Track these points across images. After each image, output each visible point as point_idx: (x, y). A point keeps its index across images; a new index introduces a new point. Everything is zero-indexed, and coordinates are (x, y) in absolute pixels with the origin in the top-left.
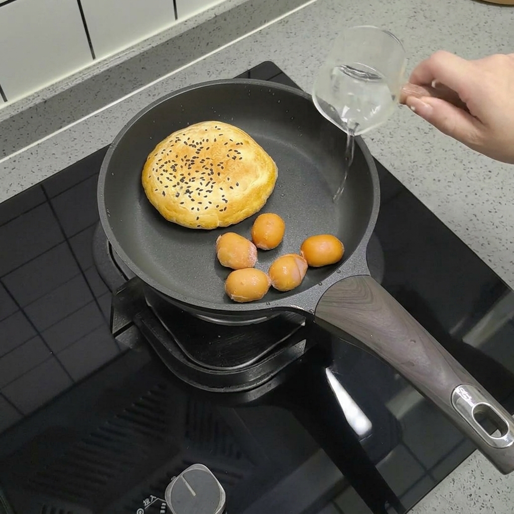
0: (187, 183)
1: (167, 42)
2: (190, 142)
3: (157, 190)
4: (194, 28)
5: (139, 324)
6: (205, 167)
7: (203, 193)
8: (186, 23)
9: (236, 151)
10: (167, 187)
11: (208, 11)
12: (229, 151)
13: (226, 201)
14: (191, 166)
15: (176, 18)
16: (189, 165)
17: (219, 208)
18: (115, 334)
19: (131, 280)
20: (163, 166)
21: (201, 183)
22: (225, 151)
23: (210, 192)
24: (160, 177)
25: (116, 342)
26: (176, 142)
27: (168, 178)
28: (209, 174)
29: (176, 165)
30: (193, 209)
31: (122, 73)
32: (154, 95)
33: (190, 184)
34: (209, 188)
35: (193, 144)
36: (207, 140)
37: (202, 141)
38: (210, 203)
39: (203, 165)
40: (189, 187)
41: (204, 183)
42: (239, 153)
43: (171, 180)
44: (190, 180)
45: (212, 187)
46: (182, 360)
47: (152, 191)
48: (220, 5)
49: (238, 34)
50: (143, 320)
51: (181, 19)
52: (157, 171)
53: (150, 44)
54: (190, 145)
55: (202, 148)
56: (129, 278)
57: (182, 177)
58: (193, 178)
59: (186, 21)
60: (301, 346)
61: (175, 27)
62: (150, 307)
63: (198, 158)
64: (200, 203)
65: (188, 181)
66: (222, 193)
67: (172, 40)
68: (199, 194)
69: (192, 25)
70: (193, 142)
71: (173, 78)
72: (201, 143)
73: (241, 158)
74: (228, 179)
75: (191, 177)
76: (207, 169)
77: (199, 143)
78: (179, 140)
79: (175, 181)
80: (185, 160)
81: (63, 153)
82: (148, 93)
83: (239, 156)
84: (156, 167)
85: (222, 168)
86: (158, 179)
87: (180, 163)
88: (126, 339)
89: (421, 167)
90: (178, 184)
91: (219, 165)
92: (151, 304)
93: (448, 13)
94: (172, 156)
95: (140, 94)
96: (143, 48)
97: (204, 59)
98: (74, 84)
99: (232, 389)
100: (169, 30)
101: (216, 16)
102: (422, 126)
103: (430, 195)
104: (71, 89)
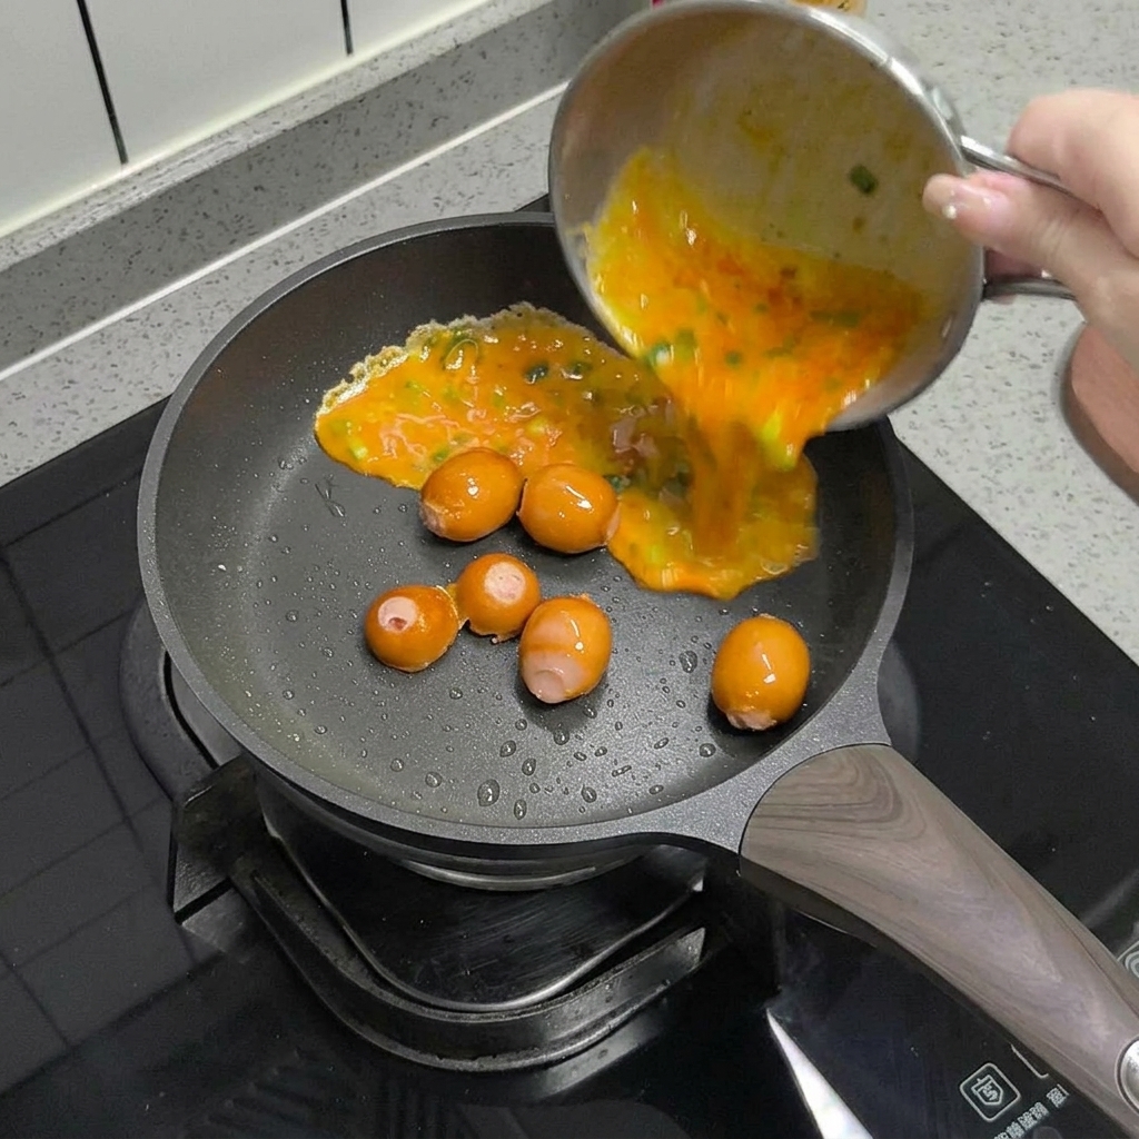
1: (323, 119)
4: (395, 79)
5: (248, 888)
8: (376, 65)
11: (435, 31)
15: (349, 50)
18: (179, 912)
19: (224, 766)
25: (183, 934)
31: (201, 201)
32: (287, 263)
46: (365, 983)
48: (468, 16)
50: (258, 876)
51: (363, 54)
56: (220, 762)
59: (376, 60)
60: (692, 944)
61: (348, 74)
62: (274, 840)
67: (339, 111)
69: (390, 70)
81: (40, 422)
82: (274, 256)
88: (210, 928)
89: (1019, 459)
92: (280, 833)
93: (1096, 39)
95: (251, 259)
96: (255, 132)
98: (68, 232)
99: (502, 1064)
100: (328, 82)
101: (458, 46)
102: (1024, 347)
103: (1044, 535)
104: (61, 247)
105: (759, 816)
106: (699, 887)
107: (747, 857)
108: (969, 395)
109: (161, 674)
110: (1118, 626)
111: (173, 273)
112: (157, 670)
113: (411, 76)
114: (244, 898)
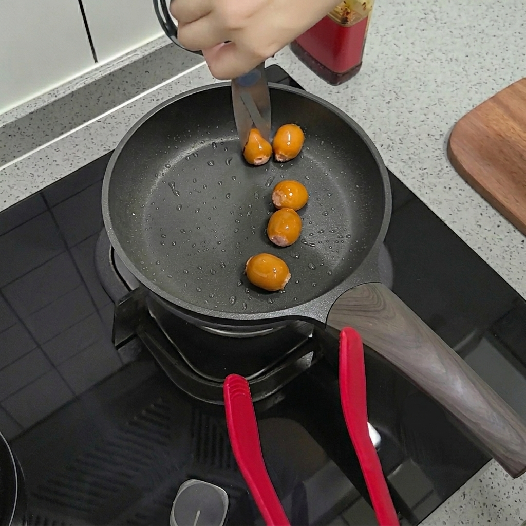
5: (141, 336)
18: (117, 346)
19: (134, 290)
25: (118, 354)
31: (125, 77)
32: (157, 100)
50: (146, 332)
53: (154, 47)
56: (132, 289)
60: (308, 358)
62: (153, 319)
71: (177, 82)
81: (64, 160)
82: (152, 97)
89: (431, 174)
92: (155, 316)
96: (146, 51)
98: (75, 88)
102: (433, 132)
103: (440, 203)
104: (73, 94)
106: (311, 336)
107: (329, 325)
108: (412, 150)
109: (110, 255)
110: (468, 237)
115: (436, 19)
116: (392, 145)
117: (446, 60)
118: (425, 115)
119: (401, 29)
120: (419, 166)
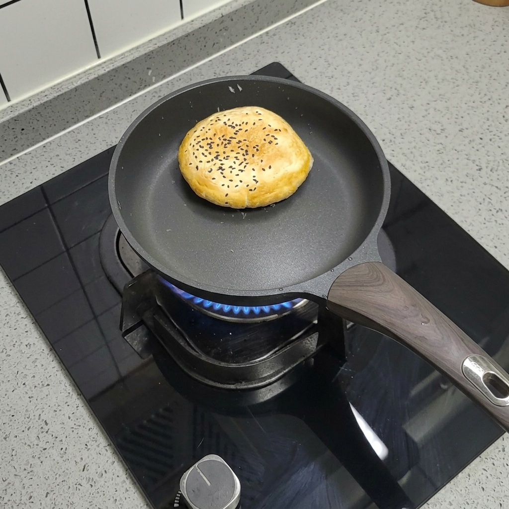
0: (220, 160)
1: (173, 43)
2: (229, 123)
3: (191, 164)
4: (200, 28)
6: (241, 148)
7: (235, 172)
8: (193, 23)
9: (273, 136)
10: (201, 162)
11: (214, 11)
12: (267, 135)
13: (257, 182)
14: (227, 145)
15: (182, 17)
16: (226, 144)
17: (249, 188)
20: (200, 142)
21: (235, 163)
22: (261, 135)
23: (242, 171)
24: (196, 152)
26: (216, 121)
27: (203, 154)
28: (243, 155)
29: (213, 143)
30: (223, 185)
31: (128, 73)
33: (224, 161)
34: (242, 167)
35: (233, 125)
36: (247, 123)
37: (241, 124)
38: (241, 181)
39: (239, 145)
40: (222, 164)
41: (238, 162)
42: (276, 139)
43: (206, 156)
44: (224, 158)
45: (245, 166)
47: (186, 165)
48: (226, 5)
49: (244, 35)
51: (187, 19)
52: (194, 146)
53: (156, 44)
54: (229, 126)
55: (240, 129)
57: (218, 154)
58: (227, 157)
59: (192, 21)
61: (182, 26)
62: (159, 307)
63: (235, 138)
64: (231, 181)
65: (222, 159)
66: (254, 173)
67: (179, 40)
68: (231, 172)
69: (197, 25)
70: (233, 123)
71: (179, 79)
72: (240, 125)
73: (277, 144)
74: (262, 161)
75: (225, 156)
76: (242, 149)
77: (238, 125)
78: (219, 120)
79: (210, 158)
80: (222, 139)
83: (276, 141)
84: (194, 143)
85: (257, 150)
86: (194, 154)
87: (217, 141)
89: (432, 167)
90: (212, 160)
91: (254, 147)
92: (161, 303)
94: (210, 134)
95: (145, 95)
97: (210, 61)
98: (79, 83)
99: (244, 386)
100: (175, 29)
101: (223, 16)
102: (434, 127)
103: (442, 195)
104: (76, 89)
105: (334, 286)
106: (316, 322)
107: (330, 300)
108: (414, 144)
109: (115, 247)
110: (470, 228)
111: (118, 99)
112: (113, 246)
113: (205, 27)
114: (147, 327)
115: (436, 18)
116: (393, 139)
117: (447, 58)
118: (426, 110)
119: (402, 27)
120: (420, 159)
